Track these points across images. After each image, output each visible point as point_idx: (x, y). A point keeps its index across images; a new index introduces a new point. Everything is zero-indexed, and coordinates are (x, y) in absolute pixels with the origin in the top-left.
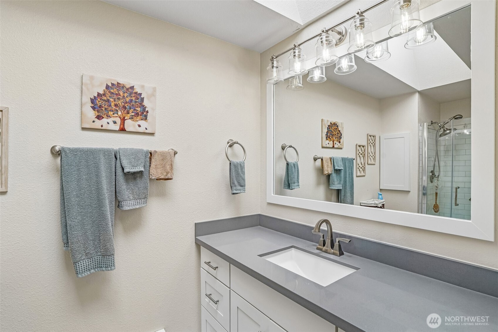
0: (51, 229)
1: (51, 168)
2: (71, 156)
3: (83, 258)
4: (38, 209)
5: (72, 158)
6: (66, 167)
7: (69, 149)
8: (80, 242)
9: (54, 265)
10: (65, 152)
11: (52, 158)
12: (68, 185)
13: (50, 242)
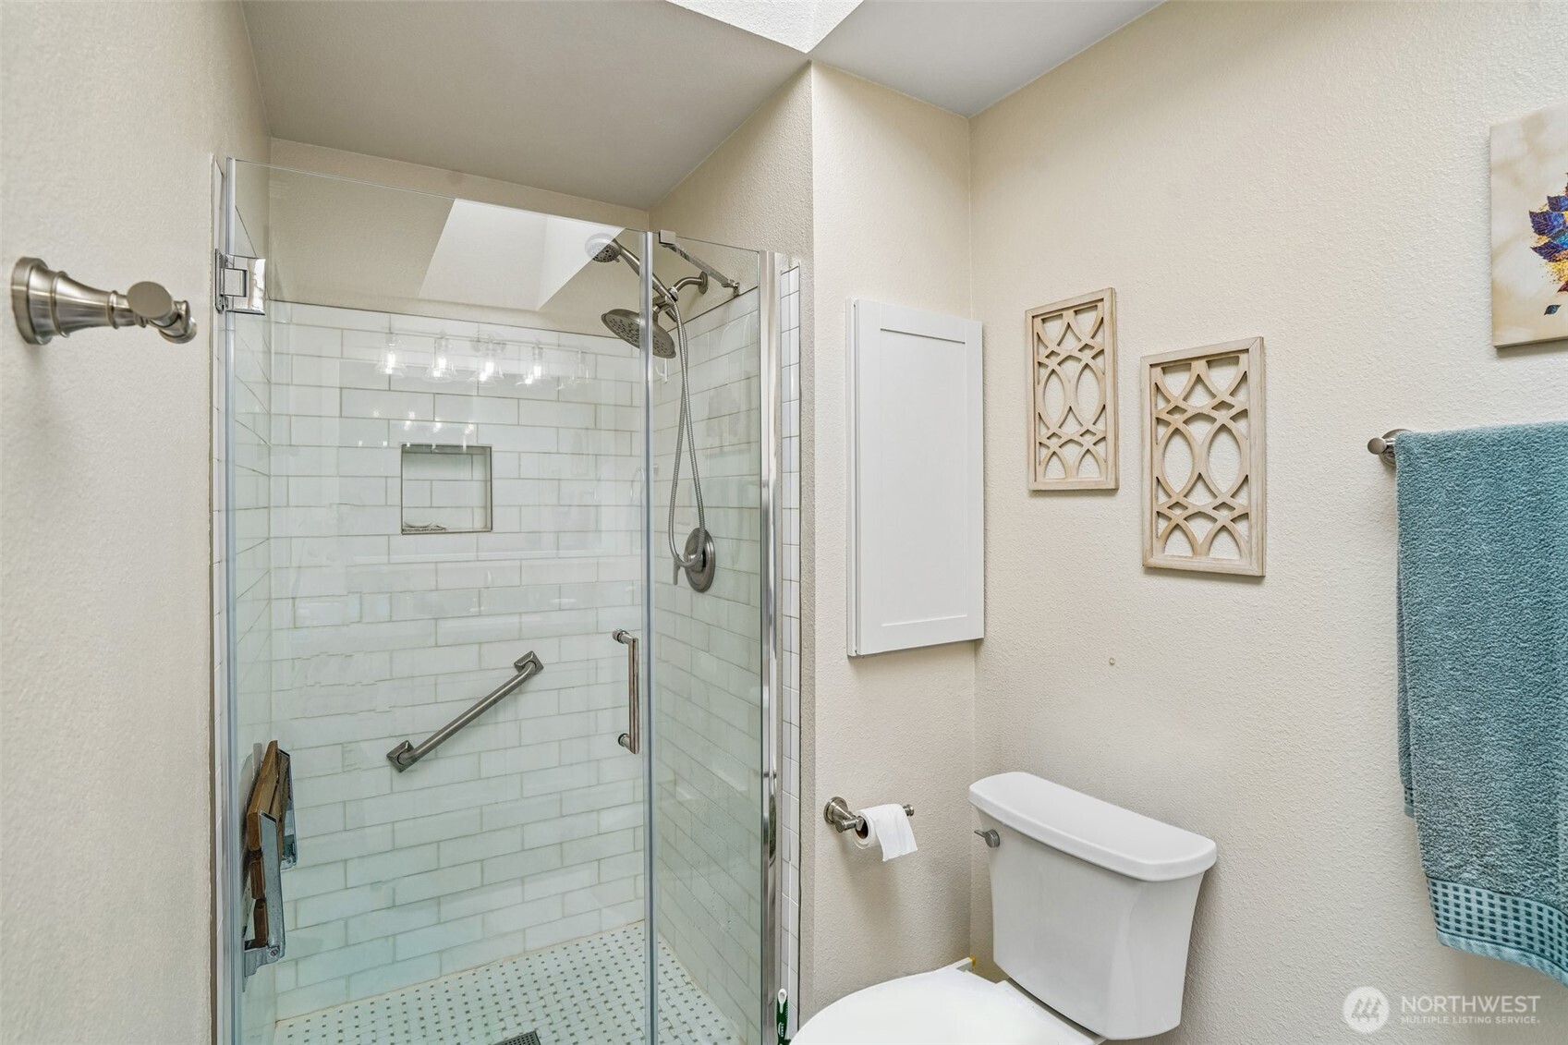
0: (1378, 721)
1: (1382, 511)
2: (1431, 466)
3: (1466, 875)
4: (1338, 643)
5: (1434, 472)
6: (1411, 507)
7: (1424, 441)
8: (1456, 805)
9: (1385, 849)
10: (1408, 451)
11: (1385, 476)
12: (1414, 574)
13: (1375, 767)
